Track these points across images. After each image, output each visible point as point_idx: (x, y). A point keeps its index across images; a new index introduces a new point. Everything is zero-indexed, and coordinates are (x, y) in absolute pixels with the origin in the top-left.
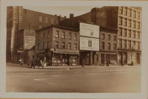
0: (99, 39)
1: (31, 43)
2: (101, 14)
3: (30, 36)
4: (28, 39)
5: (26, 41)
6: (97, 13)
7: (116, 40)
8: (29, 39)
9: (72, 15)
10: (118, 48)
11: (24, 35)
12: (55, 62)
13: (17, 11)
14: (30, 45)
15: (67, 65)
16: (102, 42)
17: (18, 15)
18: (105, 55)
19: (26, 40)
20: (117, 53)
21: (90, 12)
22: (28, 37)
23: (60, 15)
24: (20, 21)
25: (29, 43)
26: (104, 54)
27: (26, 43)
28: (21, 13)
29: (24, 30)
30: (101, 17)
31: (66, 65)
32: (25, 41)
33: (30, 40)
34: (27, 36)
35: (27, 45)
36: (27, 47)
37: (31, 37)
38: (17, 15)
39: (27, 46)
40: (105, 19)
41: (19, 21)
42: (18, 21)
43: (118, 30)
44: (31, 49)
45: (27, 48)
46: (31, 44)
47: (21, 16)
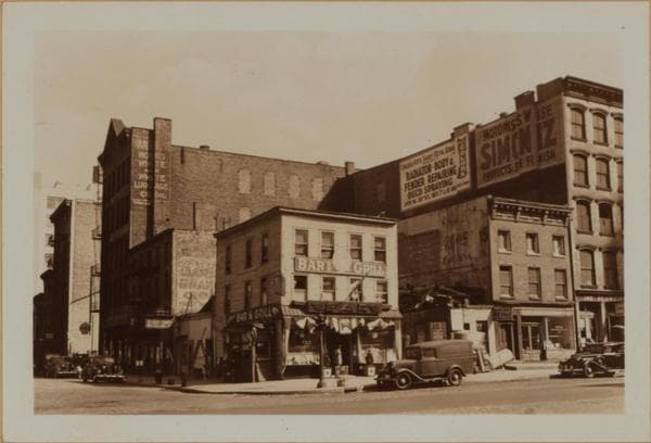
1: (201, 286)
3: (196, 256)
4: (189, 270)
5: (181, 280)
7: (567, 253)
8: (196, 271)
11: (175, 254)
14: (200, 294)
16: (503, 267)
17: (149, 171)
18: (519, 320)
19: (183, 275)
22: (190, 262)
24: (161, 195)
25: (194, 286)
26: (514, 317)
27: (181, 287)
28: (163, 163)
29: (174, 233)
32: (179, 278)
34: (187, 258)
35: (185, 296)
37: (202, 258)
39: (184, 300)
41: (158, 195)
43: (572, 209)
44: (201, 311)
45: (184, 308)
46: (200, 290)
47: (163, 176)
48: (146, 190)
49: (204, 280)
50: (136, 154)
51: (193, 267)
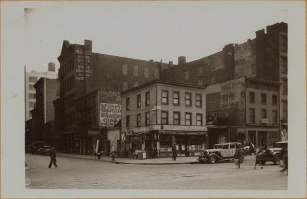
1: (111, 116)
2: (245, 55)
3: (108, 103)
4: (105, 109)
5: (102, 113)
6: (236, 52)
7: (278, 103)
9: (182, 59)
10: (281, 118)
11: (99, 102)
12: (163, 150)
13: (83, 57)
14: (110, 120)
15: (184, 155)
16: (250, 109)
17: (85, 65)
18: (257, 133)
19: (102, 111)
20: (280, 129)
21: (222, 52)
22: (106, 105)
23: (161, 61)
25: (107, 116)
26: (255, 131)
27: (102, 117)
28: (88, 61)
29: (98, 93)
30: (244, 59)
31: (182, 155)
33: (109, 110)
34: (104, 104)
35: (104, 120)
36: (104, 124)
37: (111, 104)
38: (82, 65)
39: (103, 122)
40: (253, 63)
41: (87, 75)
42: (85, 76)
43: (281, 84)
44: (114, 127)
45: (104, 126)
46: (110, 118)
47: (89, 67)
48: (81, 73)
49: (111, 113)
50: (77, 56)
51: (107, 108)
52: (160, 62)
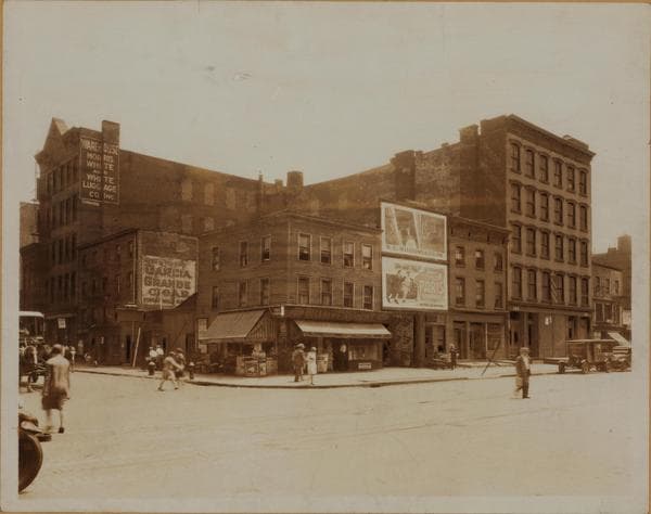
0: (445, 267)
1: (164, 284)
3: (160, 256)
4: (153, 269)
6: (418, 167)
7: (504, 269)
8: (159, 269)
9: (295, 178)
10: (509, 298)
13: (98, 158)
14: (164, 292)
16: (458, 278)
17: (102, 175)
18: (468, 325)
21: (389, 165)
23: (260, 177)
24: (109, 197)
25: (158, 284)
26: (465, 322)
27: (146, 284)
30: (435, 182)
32: (144, 276)
33: (163, 271)
34: (151, 257)
35: (150, 292)
36: (150, 300)
38: (96, 175)
40: (450, 189)
41: (107, 196)
42: (101, 198)
43: (509, 232)
45: (150, 303)
47: (111, 179)
48: (95, 190)
49: (167, 278)
50: (84, 154)
51: (156, 266)
52: (257, 179)
